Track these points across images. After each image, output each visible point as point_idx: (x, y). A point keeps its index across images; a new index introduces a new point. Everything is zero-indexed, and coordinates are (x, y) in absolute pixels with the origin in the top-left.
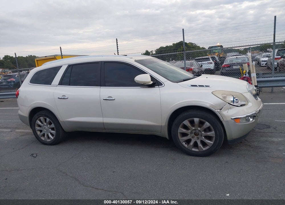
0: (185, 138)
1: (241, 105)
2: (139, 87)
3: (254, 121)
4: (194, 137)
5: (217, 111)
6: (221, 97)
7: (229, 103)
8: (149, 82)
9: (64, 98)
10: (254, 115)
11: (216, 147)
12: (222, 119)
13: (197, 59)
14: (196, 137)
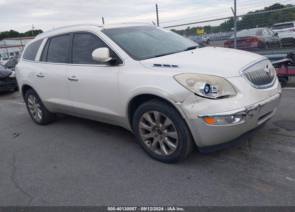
0: (147, 136)
1: (217, 98)
2: (105, 65)
3: (243, 122)
4: (157, 136)
5: (177, 105)
6: (185, 84)
7: (196, 94)
8: (105, 59)
9: (40, 76)
10: (243, 113)
11: (179, 153)
12: (184, 117)
13: (276, 26)
14: (159, 136)
